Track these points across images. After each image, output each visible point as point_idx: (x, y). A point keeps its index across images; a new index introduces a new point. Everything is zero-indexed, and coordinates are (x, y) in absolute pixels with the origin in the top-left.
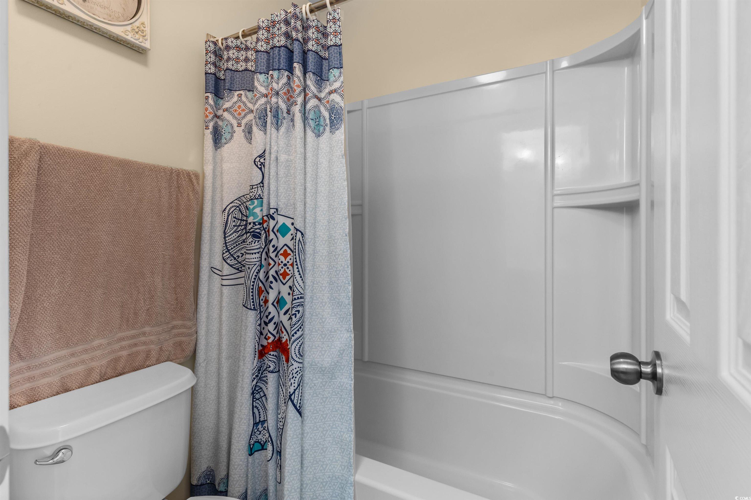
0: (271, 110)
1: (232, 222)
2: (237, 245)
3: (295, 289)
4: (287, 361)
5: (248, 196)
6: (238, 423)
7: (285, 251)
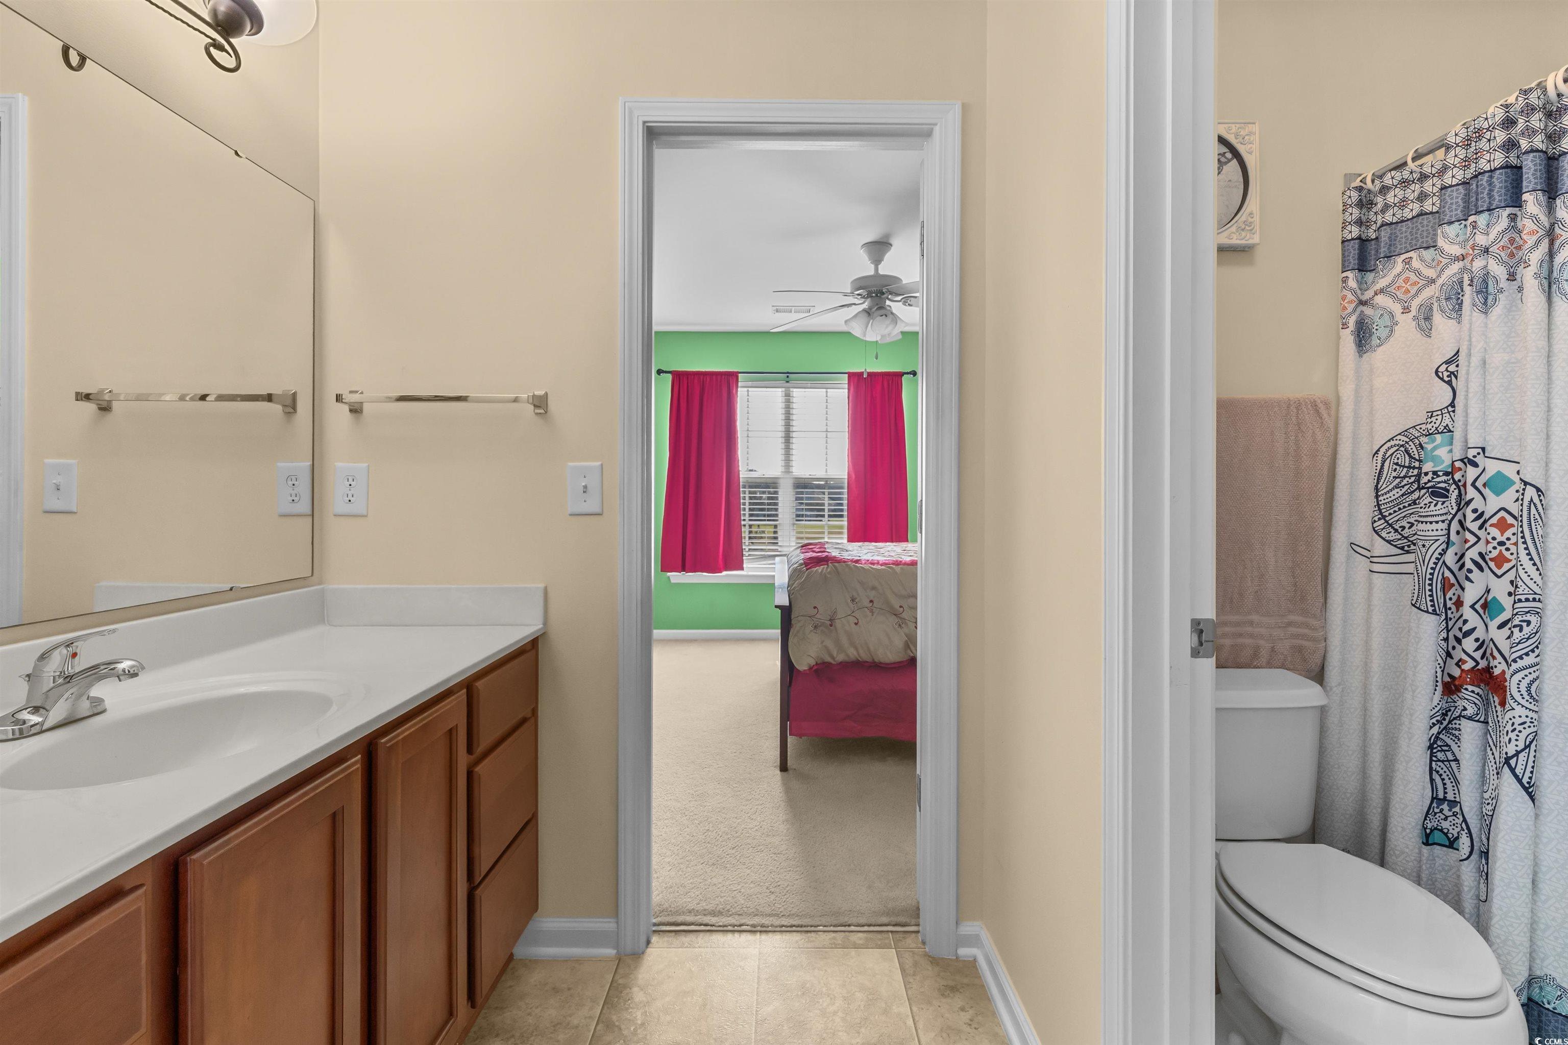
0: (1472, 281)
1: (1390, 471)
2: (1400, 509)
3: (1520, 583)
4: (1503, 704)
5: (1424, 427)
6: (1402, 787)
7: (1503, 519)
